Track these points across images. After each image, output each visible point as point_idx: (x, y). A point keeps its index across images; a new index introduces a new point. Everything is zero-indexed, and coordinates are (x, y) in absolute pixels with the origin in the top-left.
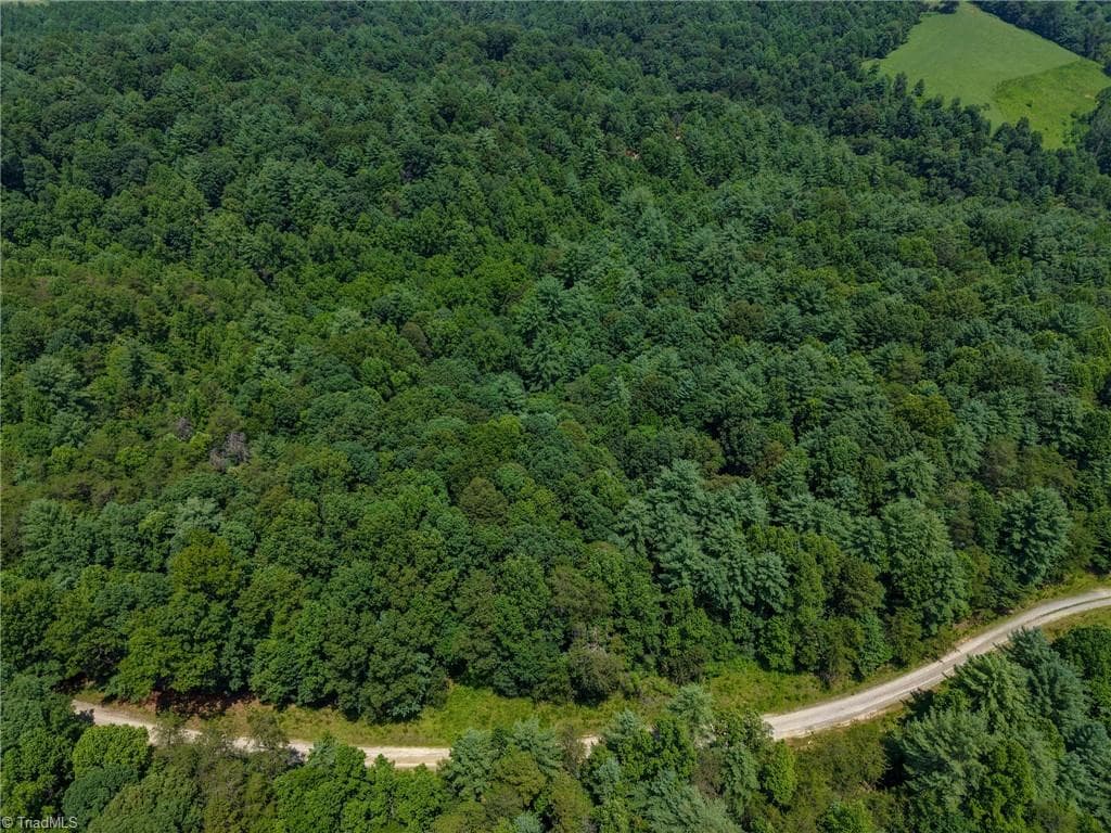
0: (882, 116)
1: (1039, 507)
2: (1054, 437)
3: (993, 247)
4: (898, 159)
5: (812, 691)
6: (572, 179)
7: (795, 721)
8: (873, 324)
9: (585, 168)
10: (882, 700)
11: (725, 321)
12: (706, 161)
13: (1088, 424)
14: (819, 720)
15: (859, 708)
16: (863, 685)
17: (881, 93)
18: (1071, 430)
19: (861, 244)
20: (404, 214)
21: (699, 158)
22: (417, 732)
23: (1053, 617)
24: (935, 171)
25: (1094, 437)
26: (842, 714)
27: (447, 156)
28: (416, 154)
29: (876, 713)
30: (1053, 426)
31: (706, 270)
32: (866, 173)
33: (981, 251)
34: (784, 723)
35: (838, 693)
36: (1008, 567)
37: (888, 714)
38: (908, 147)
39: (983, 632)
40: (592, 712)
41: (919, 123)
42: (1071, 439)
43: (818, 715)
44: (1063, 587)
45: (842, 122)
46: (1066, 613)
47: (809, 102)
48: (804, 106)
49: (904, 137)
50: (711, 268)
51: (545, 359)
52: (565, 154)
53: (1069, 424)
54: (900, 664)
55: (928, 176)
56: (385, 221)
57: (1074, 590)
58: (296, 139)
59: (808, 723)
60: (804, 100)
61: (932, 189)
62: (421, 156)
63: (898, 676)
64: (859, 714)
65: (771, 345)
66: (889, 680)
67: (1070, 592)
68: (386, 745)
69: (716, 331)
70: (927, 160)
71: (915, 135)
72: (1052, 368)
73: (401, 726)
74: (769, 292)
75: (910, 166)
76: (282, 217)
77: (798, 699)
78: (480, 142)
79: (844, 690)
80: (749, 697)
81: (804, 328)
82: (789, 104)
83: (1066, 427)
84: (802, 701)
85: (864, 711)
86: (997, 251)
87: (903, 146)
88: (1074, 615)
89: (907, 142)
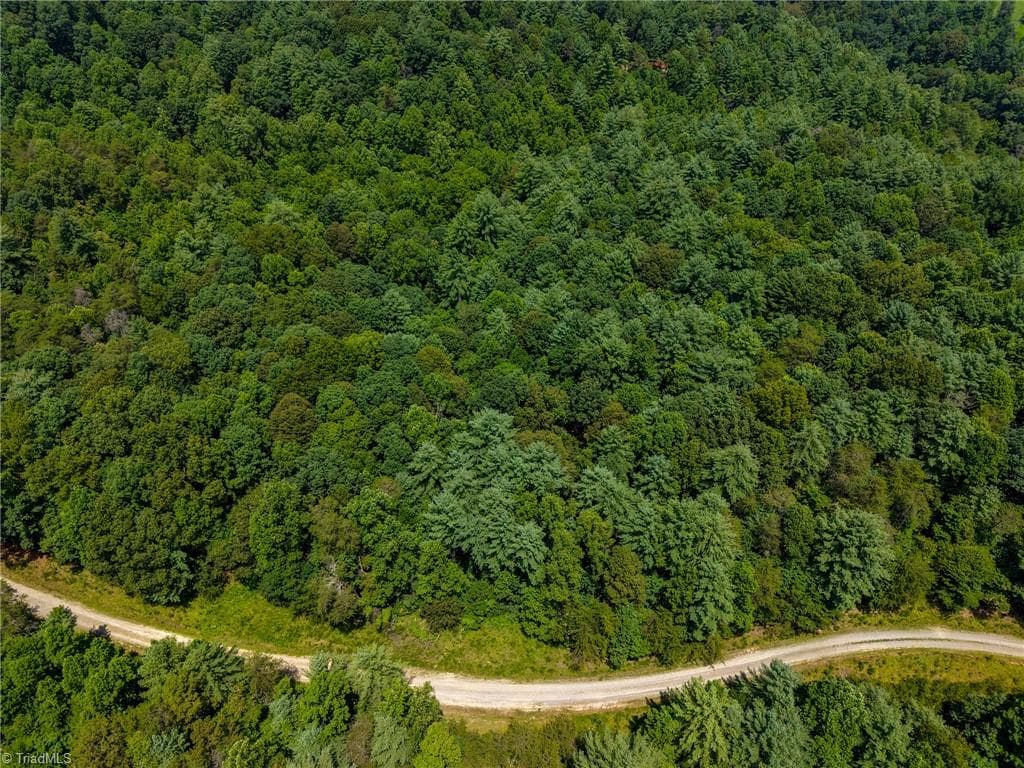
0: (971, 46)
1: (850, 533)
2: (932, 453)
3: (997, 215)
4: (977, 95)
5: (561, 666)
6: (579, 89)
7: (527, 693)
8: (786, 291)
9: (599, 78)
10: (628, 692)
11: (639, 264)
12: (734, 82)
13: (972, 445)
14: (553, 698)
15: (599, 696)
16: (617, 672)
17: (980, 17)
18: (952, 448)
19: (832, 195)
20: (396, 110)
21: (726, 78)
22: (181, 619)
23: (865, 648)
24: (1012, 114)
25: (974, 462)
26: (579, 698)
27: (452, 53)
28: (418, 50)
29: (616, 704)
30: (932, 441)
31: (648, 205)
32: (919, 111)
33: (980, 220)
34: (516, 693)
35: (586, 675)
36: (813, 588)
37: (627, 709)
38: (990, 84)
39: (775, 646)
40: (342, 636)
41: (1011, 57)
42: (950, 459)
43: (554, 693)
44: (894, 617)
45: (923, 48)
46: (884, 646)
47: (894, 21)
48: (888, 26)
49: (990, 71)
50: (653, 203)
51: (454, 276)
52: (581, 61)
53: (950, 442)
54: (664, 661)
55: (1002, 120)
56: (375, 115)
57: (906, 623)
58: (311, 25)
59: (538, 699)
60: (889, 19)
61: (1003, 135)
62: (422, 52)
63: (658, 672)
64: (596, 701)
65: (679, 296)
66: (647, 674)
67: (901, 624)
68: (148, 624)
69: (627, 273)
70: (1006, 101)
71: (1003, 70)
72: (968, 372)
73: (169, 610)
74: (699, 238)
75: (987, 106)
76: (279, 101)
77: (542, 672)
78: (491, 42)
79: (594, 673)
80: (497, 658)
81: (715, 283)
82: (871, 22)
83: (946, 445)
84: (547, 674)
85: (604, 700)
86: (1002, 220)
87: (985, 82)
88: (892, 650)
89: (991, 79)
